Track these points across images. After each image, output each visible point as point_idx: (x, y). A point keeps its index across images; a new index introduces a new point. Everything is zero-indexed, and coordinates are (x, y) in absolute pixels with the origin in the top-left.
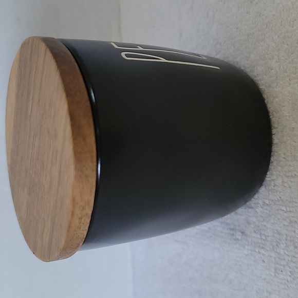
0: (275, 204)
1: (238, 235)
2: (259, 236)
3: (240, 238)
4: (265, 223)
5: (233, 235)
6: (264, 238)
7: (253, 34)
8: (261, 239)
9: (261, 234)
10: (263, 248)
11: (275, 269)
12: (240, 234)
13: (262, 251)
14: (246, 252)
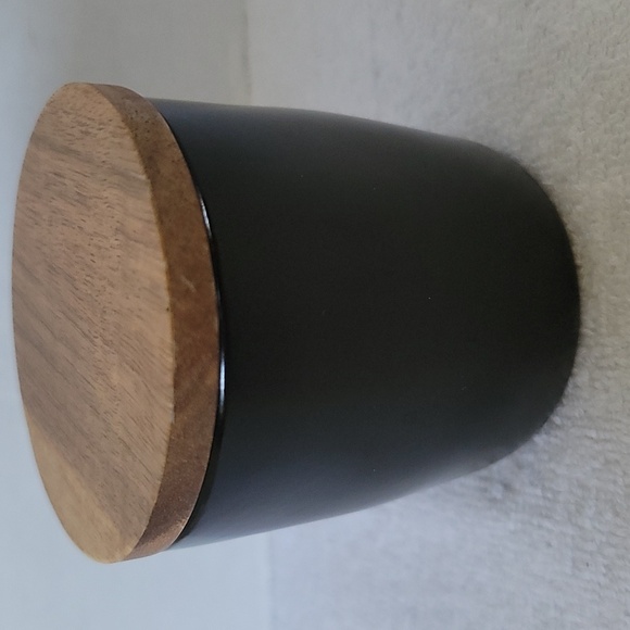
0: (574, 426)
1: (497, 492)
2: (539, 492)
3: (499, 496)
4: (552, 465)
5: (485, 490)
6: (549, 495)
7: (530, 71)
8: (544, 498)
9: (544, 488)
10: (548, 517)
11: (574, 561)
12: (500, 487)
13: (547, 524)
14: (511, 526)
